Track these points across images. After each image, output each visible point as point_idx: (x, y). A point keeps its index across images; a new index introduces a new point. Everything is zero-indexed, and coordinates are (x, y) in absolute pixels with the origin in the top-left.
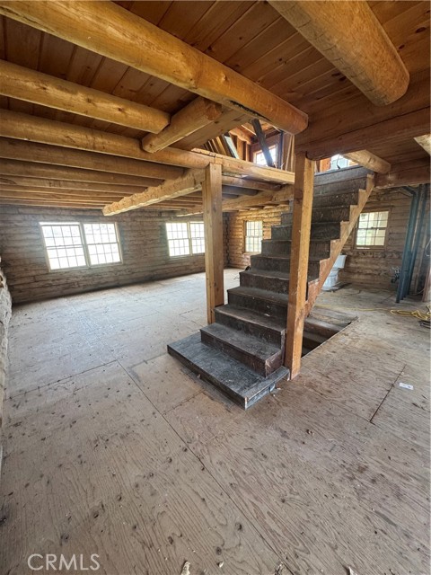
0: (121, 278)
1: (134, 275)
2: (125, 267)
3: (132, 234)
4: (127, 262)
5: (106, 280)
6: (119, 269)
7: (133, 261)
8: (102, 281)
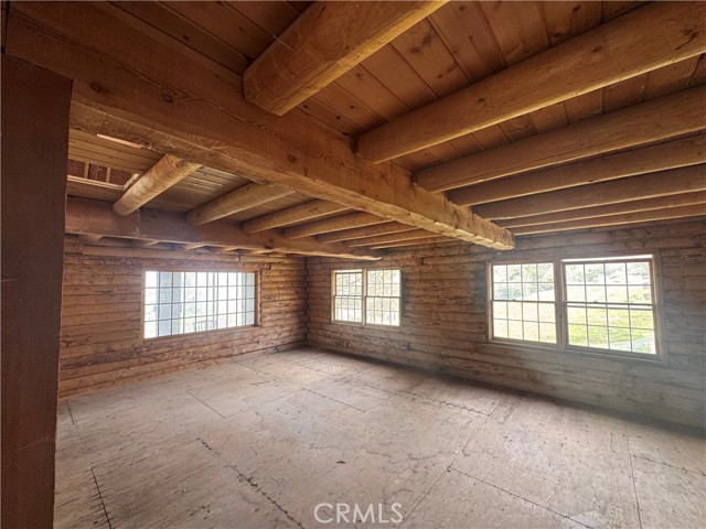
0: (392, 352)
1: (410, 354)
2: (401, 338)
3: (423, 285)
4: (404, 330)
5: (374, 348)
6: (392, 337)
7: (414, 330)
8: (369, 348)
